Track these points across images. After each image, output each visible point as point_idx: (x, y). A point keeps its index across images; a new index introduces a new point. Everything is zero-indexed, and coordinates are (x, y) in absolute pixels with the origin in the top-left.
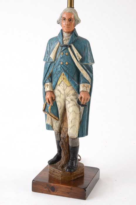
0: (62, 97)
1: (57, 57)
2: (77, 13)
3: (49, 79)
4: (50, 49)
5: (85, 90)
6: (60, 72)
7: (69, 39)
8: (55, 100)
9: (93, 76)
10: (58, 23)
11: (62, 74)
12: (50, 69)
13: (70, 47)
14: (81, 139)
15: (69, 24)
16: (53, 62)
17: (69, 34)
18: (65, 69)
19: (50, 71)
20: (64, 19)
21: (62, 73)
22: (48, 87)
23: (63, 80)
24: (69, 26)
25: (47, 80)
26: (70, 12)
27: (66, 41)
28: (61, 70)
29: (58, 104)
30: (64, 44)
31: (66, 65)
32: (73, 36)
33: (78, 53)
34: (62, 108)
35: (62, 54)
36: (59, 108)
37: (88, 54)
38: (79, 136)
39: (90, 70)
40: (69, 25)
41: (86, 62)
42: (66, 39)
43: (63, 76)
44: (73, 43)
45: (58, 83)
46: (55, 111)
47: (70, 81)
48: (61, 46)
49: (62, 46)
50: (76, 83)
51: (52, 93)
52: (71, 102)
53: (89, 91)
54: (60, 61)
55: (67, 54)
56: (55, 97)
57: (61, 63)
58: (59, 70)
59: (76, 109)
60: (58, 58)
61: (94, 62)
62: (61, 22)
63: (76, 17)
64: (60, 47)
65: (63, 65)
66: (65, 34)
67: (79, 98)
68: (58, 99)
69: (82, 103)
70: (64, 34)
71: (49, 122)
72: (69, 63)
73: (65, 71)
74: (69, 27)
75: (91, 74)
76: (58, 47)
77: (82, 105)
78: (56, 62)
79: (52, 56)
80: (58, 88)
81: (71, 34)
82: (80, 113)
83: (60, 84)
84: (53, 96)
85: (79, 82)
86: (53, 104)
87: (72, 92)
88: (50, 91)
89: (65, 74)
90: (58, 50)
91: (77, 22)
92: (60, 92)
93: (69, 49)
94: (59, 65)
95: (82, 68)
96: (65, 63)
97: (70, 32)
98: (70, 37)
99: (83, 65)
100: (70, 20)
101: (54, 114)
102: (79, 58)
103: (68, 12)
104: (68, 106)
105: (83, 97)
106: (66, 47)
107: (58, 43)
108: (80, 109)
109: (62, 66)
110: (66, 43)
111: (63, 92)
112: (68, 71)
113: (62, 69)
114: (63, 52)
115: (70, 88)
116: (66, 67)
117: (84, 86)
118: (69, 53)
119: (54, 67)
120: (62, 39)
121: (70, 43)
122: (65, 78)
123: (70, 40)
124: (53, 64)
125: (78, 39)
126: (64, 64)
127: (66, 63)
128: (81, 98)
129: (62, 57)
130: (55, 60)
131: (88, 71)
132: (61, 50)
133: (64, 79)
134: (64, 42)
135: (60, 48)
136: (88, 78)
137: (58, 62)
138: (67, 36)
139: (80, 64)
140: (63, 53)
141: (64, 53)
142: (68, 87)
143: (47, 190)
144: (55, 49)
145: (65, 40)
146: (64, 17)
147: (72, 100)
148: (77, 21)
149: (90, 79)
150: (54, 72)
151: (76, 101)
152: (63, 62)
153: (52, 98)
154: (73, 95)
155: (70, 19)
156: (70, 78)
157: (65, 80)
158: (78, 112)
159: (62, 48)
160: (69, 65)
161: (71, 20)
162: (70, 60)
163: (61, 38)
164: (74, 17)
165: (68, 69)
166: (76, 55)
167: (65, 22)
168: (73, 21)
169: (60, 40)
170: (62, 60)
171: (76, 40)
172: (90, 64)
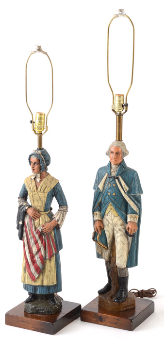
0: (111, 226)
2: (125, 146)
3: (98, 208)
4: (99, 178)
5: (133, 221)
6: (107, 202)
7: (116, 170)
8: (103, 228)
9: (141, 206)
11: (110, 205)
12: (98, 199)
13: (118, 178)
14: (130, 269)
16: (101, 192)
17: (117, 166)
18: (113, 200)
19: (100, 200)
20: (112, 153)
22: (97, 216)
24: (116, 159)
25: (95, 208)
26: (117, 146)
27: (114, 172)
29: (107, 233)
30: (112, 175)
31: (114, 196)
32: (120, 168)
33: (125, 185)
34: (111, 237)
35: (109, 185)
36: (107, 237)
37: (135, 185)
38: (127, 267)
39: (138, 201)
40: (117, 158)
41: (133, 194)
42: (114, 170)
44: (120, 175)
45: (106, 213)
46: (103, 240)
47: (118, 211)
48: (109, 177)
50: (124, 214)
51: (100, 222)
52: (119, 232)
53: (137, 222)
55: (114, 185)
56: (104, 226)
57: (109, 194)
58: (107, 200)
59: (124, 239)
60: (106, 189)
61: (142, 193)
62: (109, 154)
63: (124, 150)
66: (113, 166)
67: (127, 228)
68: (106, 228)
69: (129, 234)
71: (99, 251)
72: (116, 194)
73: (113, 202)
75: (139, 205)
76: (106, 178)
77: (130, 236)
78: (104, 192)
79: (101, 186)
80: (106, 217)
81: (119, 165)
82: (128, 243)
84: (101, 225)
85: (126, 213)
86: (101, 233)
87: (120, 222)
88: (99, 220)
89: (112, 205)
90: (106, 181)
92: (108, 221)
93: (117, 180)
94: (106, 195)
95: (129, 199)
96: (112, 194)
98: (118, 169)
100: (117, 153)
101: (103, 243)
102: (126, 190)
103: (115, 146)
104: (116, 236)
105: (130, 228)
106: (113, 179)
107: (107, 174)
108: (128, 239)
109: (110, 196)
110: (114, 174)
111: (111, 222)
112: (115, 202)
113: (110, 200)
115: (118, 218)
116: (114, 198)
117: (132, 217)
118: (116, 184)
119: (102, 196)
120: (110, 171)
121: (118, 174)
123: (117, 172)
124: (101, 194)
125: (125, 171)
127: (114, 194)
128: (129, 228)
129: (110, 188)
130: (103, 190)
131: (136, 202)
132: (109, 181)
133: (111, 209)
134: (112, 173)
135: (108, 179)
136: (135, 208)
137: (106, 192)
138: (115, 168)
139: (127, 195)
141: (112, 184)
142: (115, 217)
143: (95, 320)
144: (103, 180)
146: (111, 150)
147: (120, 230)
149: (138, 210)
150: (103, 202)
151: (124, 231)
153: (100, 227)
154: (121, 225)
156: (117, 209)
158: (126, 242)
159: (110, 179)
160: (116, 196)
162: (118, 191)
163: (109, 169)
164: (122, 150)
165: (115, 200)
166: (123, 187)
167: (113, 156)
168: (121, 155)
169: (108, 171)
170: (109, 191)
171: (123, 172)
172: (138, 195)
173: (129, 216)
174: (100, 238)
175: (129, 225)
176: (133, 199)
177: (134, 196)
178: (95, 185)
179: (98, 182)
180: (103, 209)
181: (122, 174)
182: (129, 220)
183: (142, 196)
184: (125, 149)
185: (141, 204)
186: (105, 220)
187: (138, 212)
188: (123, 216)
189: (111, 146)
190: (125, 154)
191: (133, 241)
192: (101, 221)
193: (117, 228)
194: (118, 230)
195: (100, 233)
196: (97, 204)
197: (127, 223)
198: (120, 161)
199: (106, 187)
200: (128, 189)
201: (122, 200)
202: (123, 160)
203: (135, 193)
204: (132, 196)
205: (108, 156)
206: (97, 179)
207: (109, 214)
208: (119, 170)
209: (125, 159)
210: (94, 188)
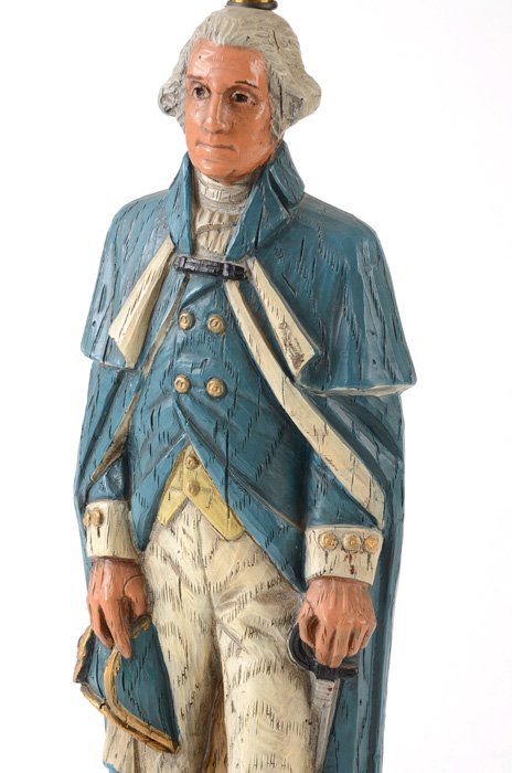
0: (194, 604)
1: (154, 340)
2: (292, 41)
3: (108, 477)
4: (117, 275)
5: (342, 571)
6: (172, 442)
7: (232, 221)
8: (147, 615)
9: (399, 470)
10: (168, 111)
11: (187, 459)
12: (112, 415)
13: (241, 276)
15: (232, 125)
16: (130, 370)
17: (237, 189)
18: (207, 426)
19: (118, 423)
20: (199, 91)
21: (187, 453)
22: (104, 529)
23: (189, 495)
24: (226, 137)
25: (96, 478)
26: (240, 41)
27: (213, 234)
28: (181, 427)
29: (168, 644)
30: (203, 255)
31: (211, 398)
32: (257, 200)
33: (290, 320)
34: (199, 673)
35: (184, 325)
36: (174, 672)
37: (361, 325)
39: (378, 431)
40: (232, 132)
41: (350, 384)
42: (215, 221)
43: (193, 468)
44: (261, 251)
45: (165, 513)
46: (146, 692)
47: (241, 505)
48: (178, 269)
49: (188, 271)
50: (282, 520)
51: (126, 572)
52: (248, 643)
53: (369, 576)
54: (172, 372)
55: (215, 324)
56: (149, 600)
57: (180, 384)
59: (282, 692)
60: (161, 350)
61: (410, 378)
62: (182, 106)
63: (284, 75)
64: (173, 271)
65: (194, 399)
66: (210, 190)
67: (301, 622)
68: (164, 615)
69: (319, 658)
70: (202, 189)
71: (120, 758)
72: (231, 387)
73: (204, 441)
74: (231, 148)
75: (385, 458)
76: (165, 272)
77: (325, 673)
78: (147, 371)
80: (164, 541)
81: (249, 185)
82: (313, 722)
83: (173, 520)
84: (132, 594)
85: (300, 511)
86: (133, 644)
87: (257, 576)
88: (114, 560)
89: (200, 458)
90: (165, 296)
91: (292, 111)
92: (176, 567)
93: (232, 290)
94: (165, 394)
95: (319, 421)
96: (200, 383)
97: (243, 176)
98: (240, 211)
99: (330, 403)
100: (236, 97)
101: (142, 715)
102: (298, 358)
103: (219, 41)
104: (230, 667)
105: (323, 619)
106: (210, 280)
107: (167, 247)
108: (309, 691)
109: (187, 402)
110: (215, 247)
111: (193, 575)
112: (221, 439)
113: (186, 427)
114: (192, 306)
115: (243, 549)
116: (212, 413)
117: (335, 542)
118: (230, 320)
119: (136, 400)
120: (191, 223)
121: (240, 249)
122: (204, 483)
123: (237, 230)
124: (132, 386)
125: (295, 222)
126: (197, 392)
127: (213, 388)
128: (313, 624)
129: (185, 343)
130: (141, 357)
131: (365, 440)
132: (181, 292)
133: (196, 488)
134: (202, 241)
135: (176, 279)
136: (360, 485)
137: (159, 374)
138: (223, 204)
139: (304, 392)
140: (192, 315)
141: (199, 315)
142: (224, 547)
144: (144, 288)
145: (207, 229)
146: (196, 72)
147: (253, 631)
148: (287, 100)
149: (381, 496)
150: (140, 437)
151: (281, 636)
152: (188, 379)
153: (125, 607)
154: (263, 598)
155: (234, 88)
157: (202, 495)
158: (299, 715)
159: (186, 280)
160: (230, 399)
161: (241, 98)
162: (239, 366)
163: (185, 216)
164: (268, 74)
165: (220, 425)
166: (279, 334)
167: (205, 112)
168: (263, 106)
169: (176, 225)
170: (184, 361)
171: (280, 233)
172: (379, 391)
173: (315, 537)
174: (123, 675)
175: (315, 602)
176: (347, 420)
177: (350, 403)
178: (91, 323)
179: (106, 300)
180: (143, 489)
181: (269, 244)
182: (314, 565)
183: (409, 398)
184: (296, 65)
185: (398, 453)
186: (154, 563)
187: (377, 510)
188: (271, 537)
189: (196, 46)
190: (294, 99)
191: (342, 708)
192: (132, 566)
193: (233, 622)
194: (238, 630)
195: (121, 647)
196: (102, 451)
197: (301, 582)
198: (256, 153)
199: (157, 338)
200: (309, 352)
201: (272, 430)
202: (282, 148)
203: (358, 379)
204: (340, 398)
205: (172, 121)
206: (108, 280)
207: (180, 524)
208: (253, 218)
209: (293, 136)
210: (88, 345)
